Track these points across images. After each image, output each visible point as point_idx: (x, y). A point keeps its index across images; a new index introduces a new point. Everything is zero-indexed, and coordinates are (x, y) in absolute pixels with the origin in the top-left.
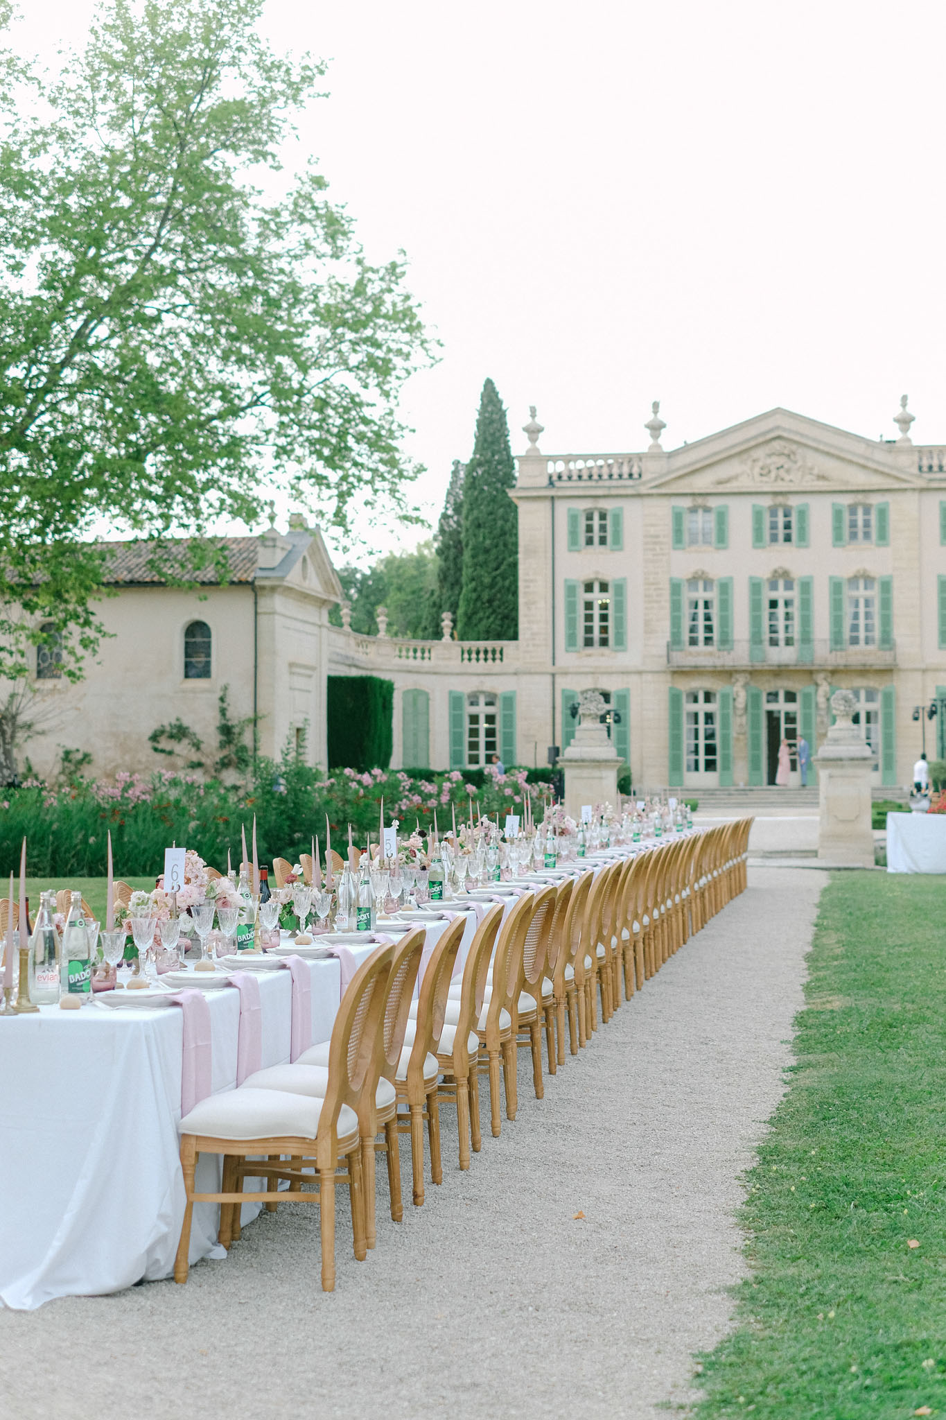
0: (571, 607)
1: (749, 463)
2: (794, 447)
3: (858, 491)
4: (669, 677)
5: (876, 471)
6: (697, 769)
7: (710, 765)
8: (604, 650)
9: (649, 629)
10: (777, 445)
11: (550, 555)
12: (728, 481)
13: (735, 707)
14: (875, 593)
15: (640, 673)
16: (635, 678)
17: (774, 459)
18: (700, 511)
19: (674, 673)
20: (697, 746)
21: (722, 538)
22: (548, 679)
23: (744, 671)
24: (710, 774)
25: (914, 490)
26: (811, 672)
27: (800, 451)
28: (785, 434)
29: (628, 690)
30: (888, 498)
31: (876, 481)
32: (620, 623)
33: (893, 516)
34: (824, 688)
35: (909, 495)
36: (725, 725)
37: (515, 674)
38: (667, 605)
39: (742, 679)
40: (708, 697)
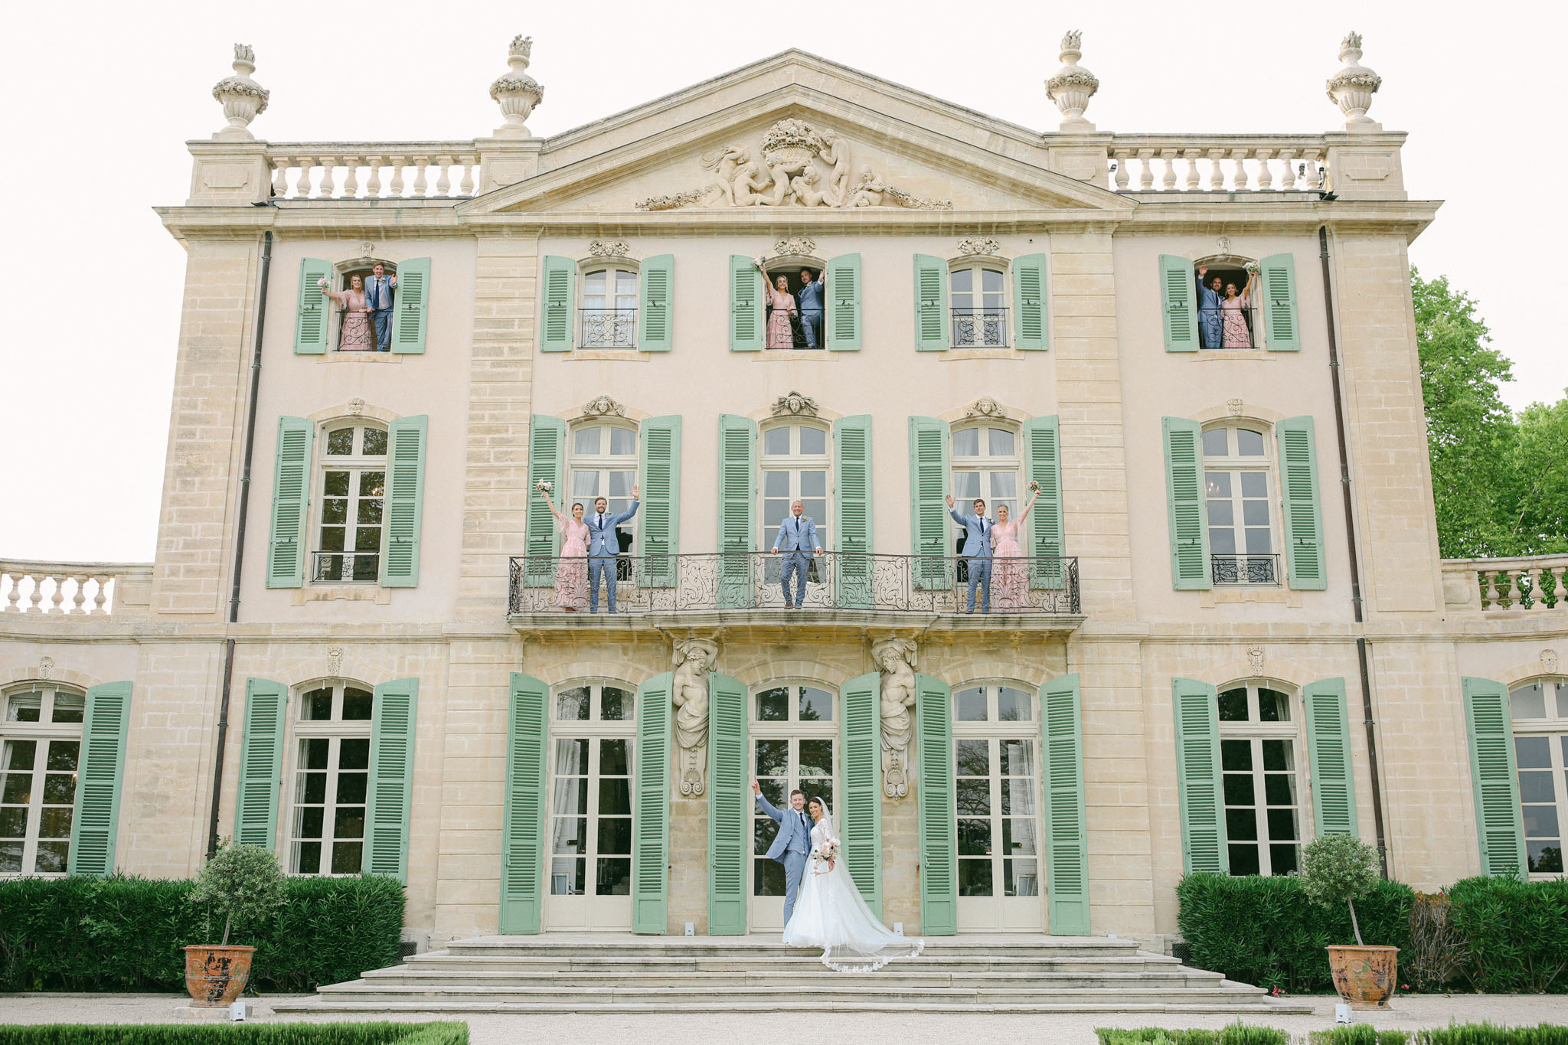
0: (290, 482)
1: (726, 166)
2: (828, 133)
3: (972, 228)
4: (516, 652)
5: (1015, 187)
6: (580, 886)
7: (614, 879)
8: (366, 587)
9: (473, 534)
10: (788, 125)
11: (249, 361)
12: (677, 202)
13: (676, 725)
14: (1021, 455)
15: (446, 640)
16: (433, 653)
17: (783, 154)
18: (611, 274)
19: (530, 639)
20: (582, 826)
21: (657, 323)
22: (218, 653)
23: (703, 632)
24: (616, 904)
25: (1100, 225)
26: (867, 641)
27: (843, 145)
28: (808, 103)
29: (415, 682)
30: (1041, 245)
31: (1014, 209)
32: (405, 520)
33: (1052, 286)
34: (902, 679)
35: (1091, 239)
36: (653, 772)
37: (134, 640)
38: (521, 479)
39: (697, 652)
40: (614, 702)
